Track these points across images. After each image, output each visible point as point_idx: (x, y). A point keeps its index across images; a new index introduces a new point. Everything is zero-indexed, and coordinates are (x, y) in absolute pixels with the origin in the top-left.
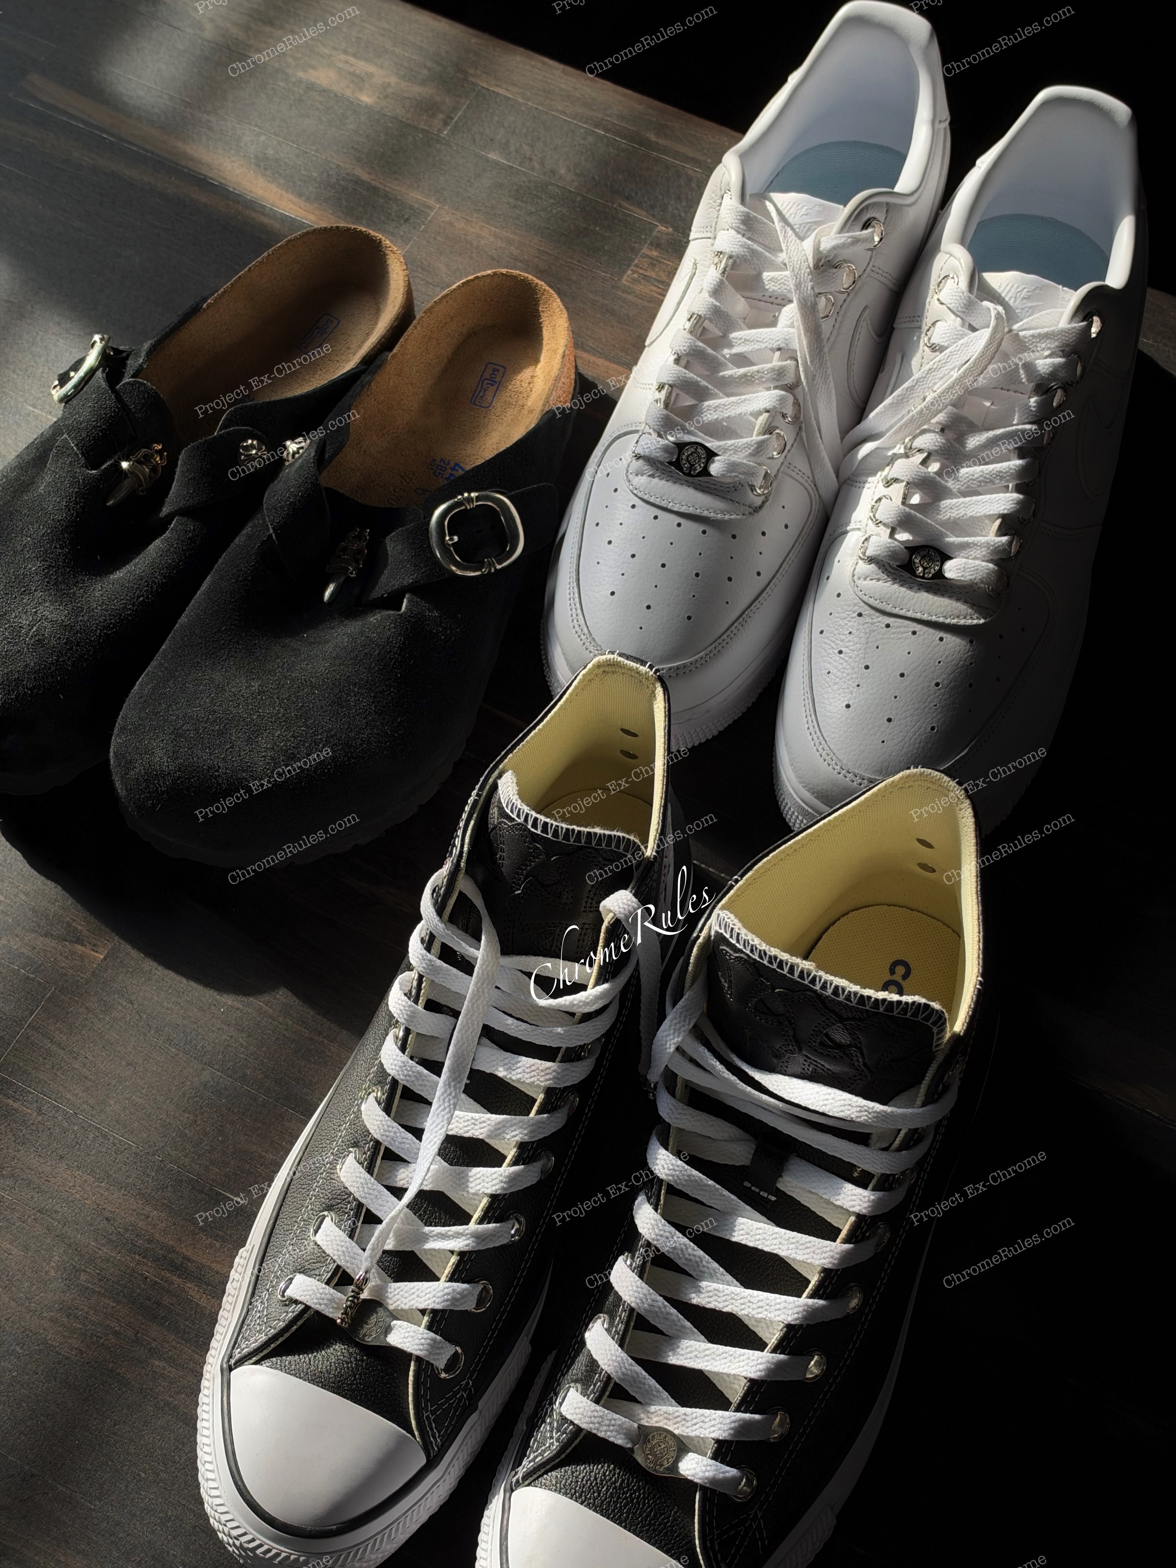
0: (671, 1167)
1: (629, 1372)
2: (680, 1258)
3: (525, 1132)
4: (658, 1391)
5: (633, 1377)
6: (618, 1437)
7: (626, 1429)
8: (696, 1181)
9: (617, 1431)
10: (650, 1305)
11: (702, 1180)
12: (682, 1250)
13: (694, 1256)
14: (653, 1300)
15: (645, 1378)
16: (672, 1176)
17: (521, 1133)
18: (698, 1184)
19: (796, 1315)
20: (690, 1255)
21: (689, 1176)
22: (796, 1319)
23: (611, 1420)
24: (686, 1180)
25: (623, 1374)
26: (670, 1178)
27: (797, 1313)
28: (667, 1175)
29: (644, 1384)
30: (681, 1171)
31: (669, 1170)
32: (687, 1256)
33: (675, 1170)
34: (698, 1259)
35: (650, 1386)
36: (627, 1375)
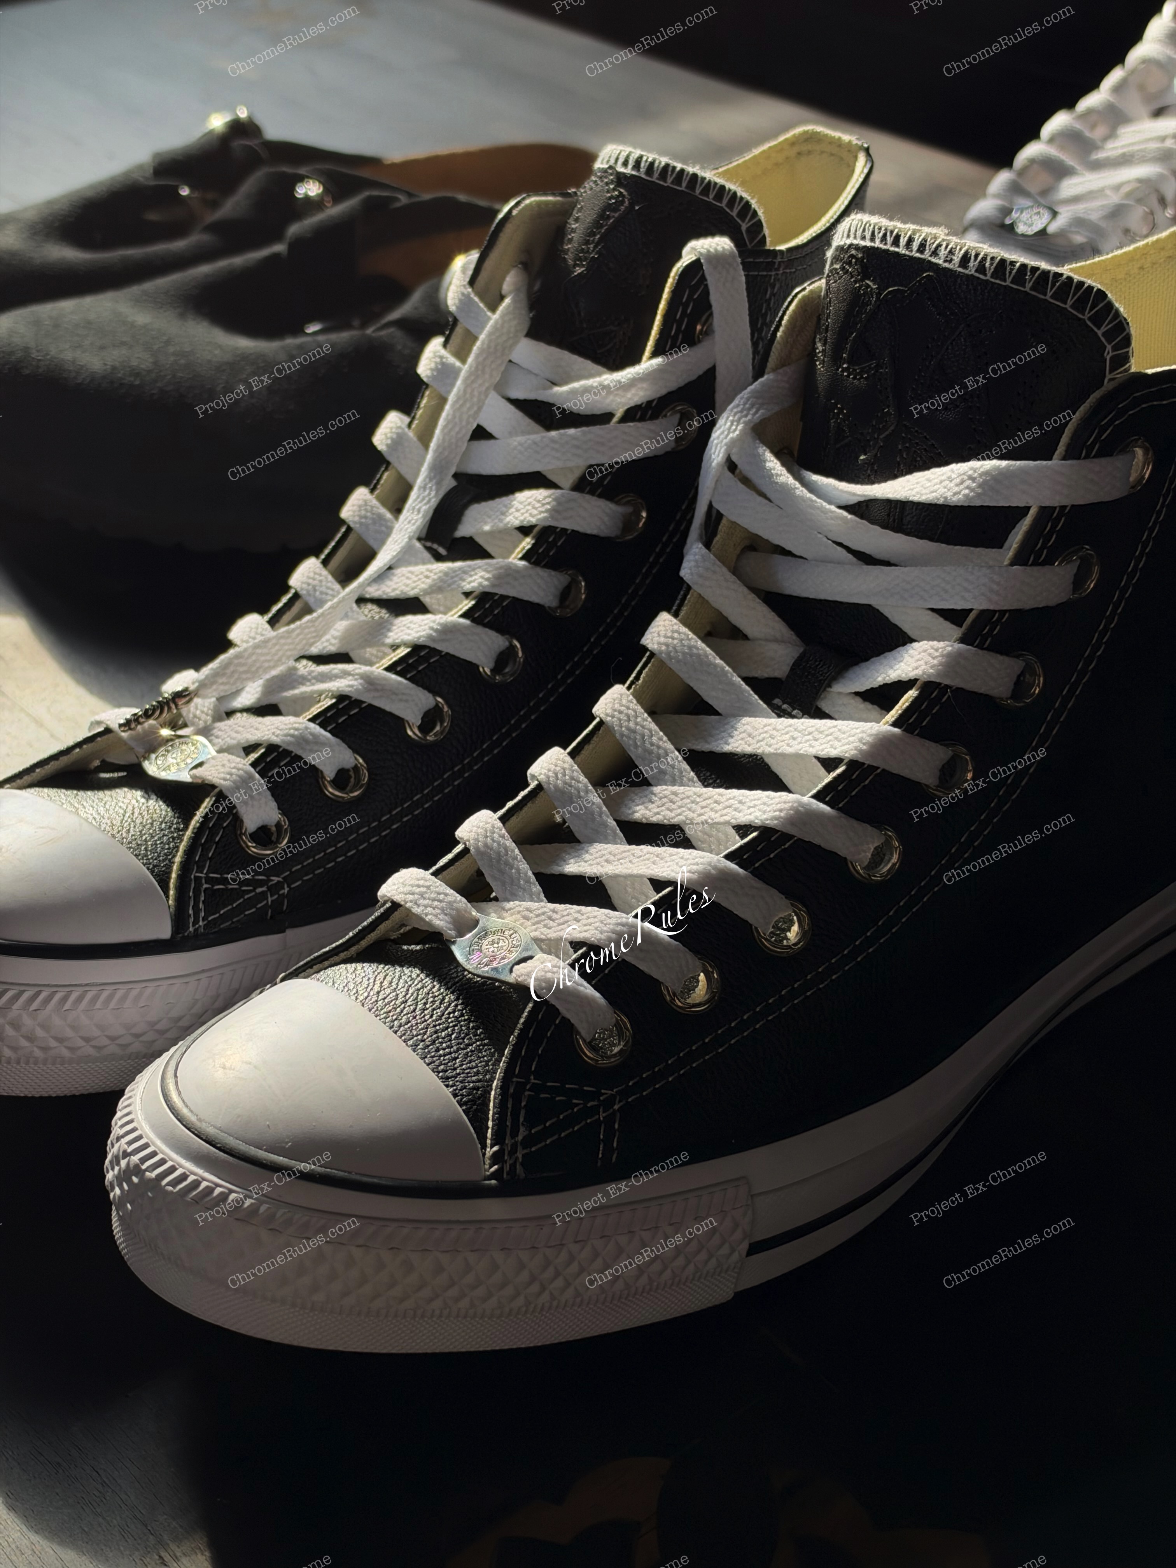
0: (669, 634)
1: (495, 845)
2: (636, 746)
3: (487, 575)
4: (528, 881)
5: (499, 853)
6: (441, 917)
7: (457, 910)
8: (698, 656)
9: (442, 910)
10: (565, 783)
11: (707, 656)
12: (643, 736)
13: (659, 747)
14: (572, 778)
15: (515, 858)
16: (667, 645)
17: (482, 577)
18: (701, 662)
19: (777, 813)
20: (652, 744)
21: (690, 647)
22: (776, 818)
23: (439, 894)
24: (684, 653)
25: (486, 845)
26: (664, 648)
27: (781, 811)
28: (659, 643)
29: (512, 867)
30: (681, 640)
31: (666, 637)
32: (648, 745)
33: (673, 638)
34: (661, 752)
35: (518, 870)
36: (491, 849)
